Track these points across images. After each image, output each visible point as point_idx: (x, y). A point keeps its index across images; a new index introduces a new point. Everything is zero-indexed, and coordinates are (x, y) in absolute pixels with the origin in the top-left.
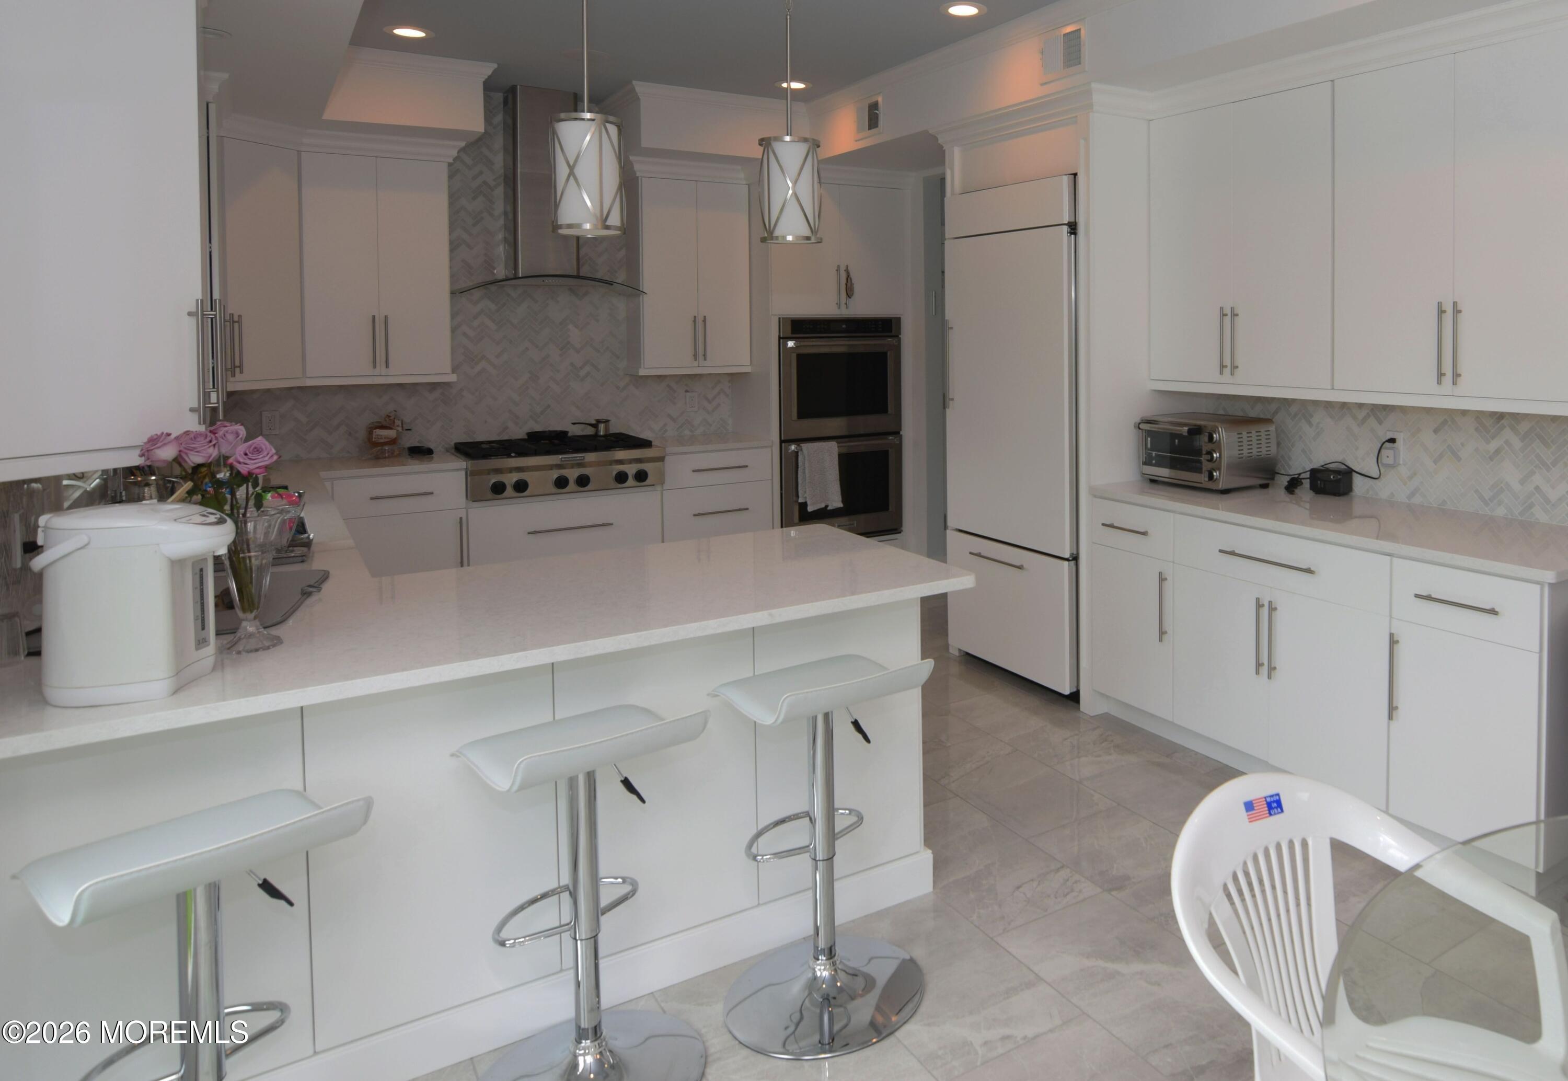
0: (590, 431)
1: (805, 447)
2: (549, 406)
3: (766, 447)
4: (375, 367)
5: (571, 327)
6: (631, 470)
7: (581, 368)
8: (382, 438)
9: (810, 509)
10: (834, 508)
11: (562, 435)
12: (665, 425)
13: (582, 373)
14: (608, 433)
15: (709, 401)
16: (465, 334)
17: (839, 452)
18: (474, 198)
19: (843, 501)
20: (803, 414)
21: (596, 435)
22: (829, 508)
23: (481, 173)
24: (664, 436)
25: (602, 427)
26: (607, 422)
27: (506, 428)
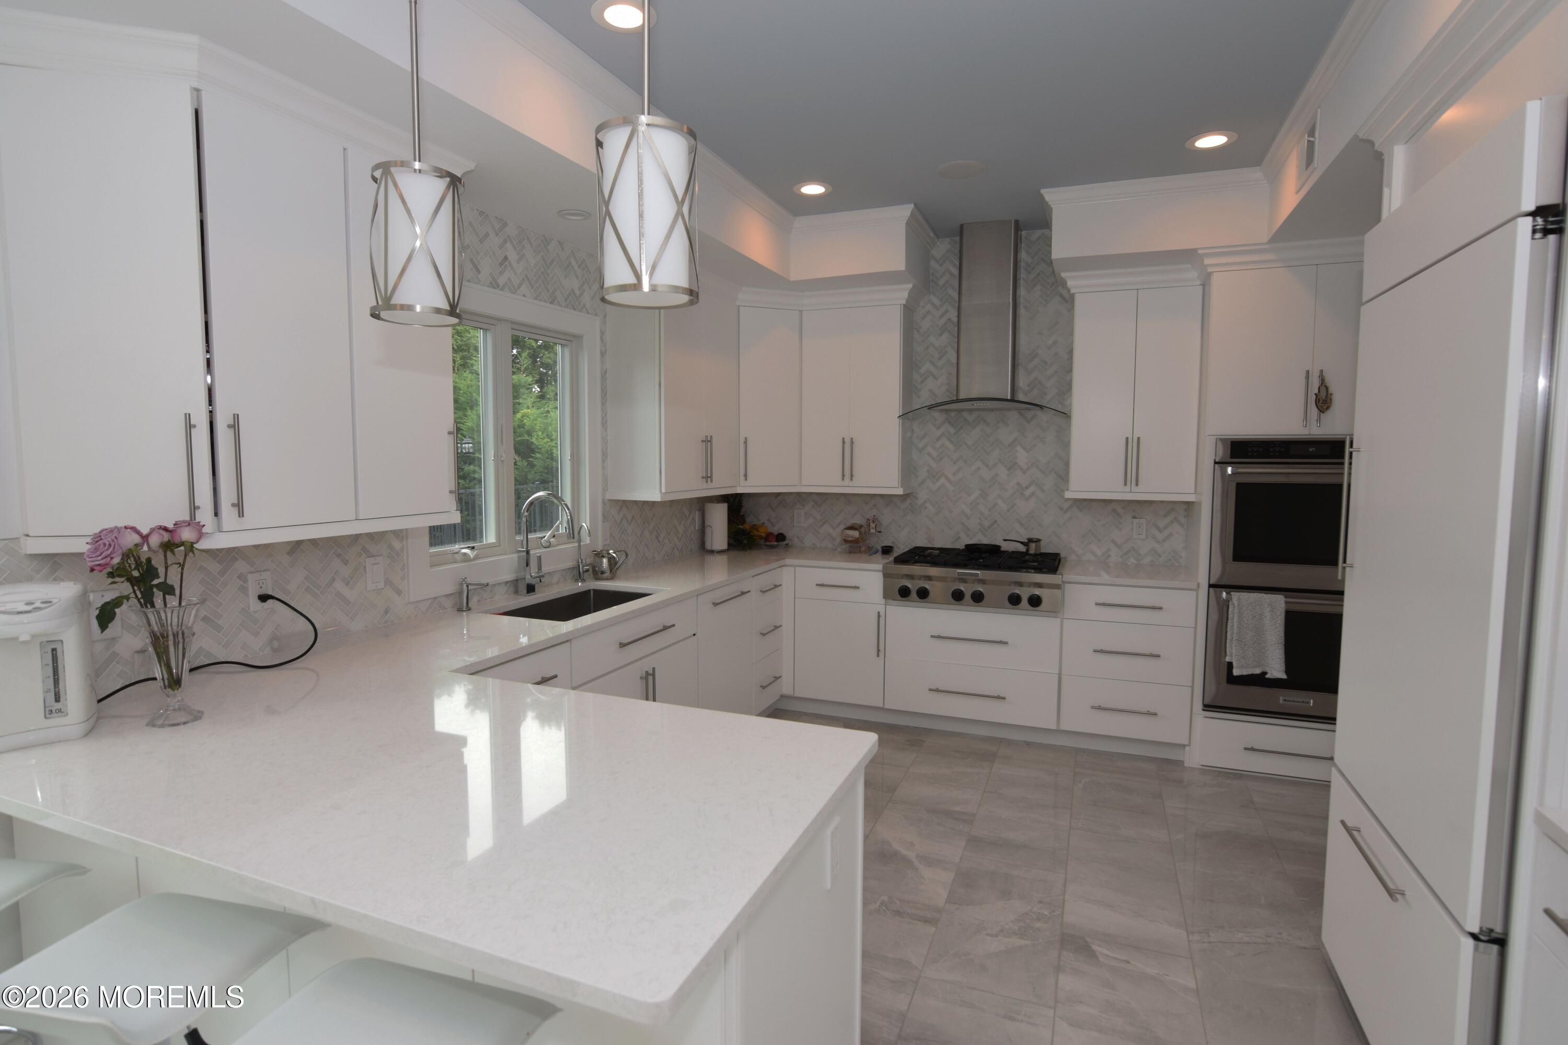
0: (1022, 548)
1: (1236, 596)
2: (996, 521)
3: (1191, 590)
4: (843, 479)
5: (1019, 448)
6: (1025, 593)
7: (1027, 488)
8: (849, 537)
9: (1236, 672)
10: (1273, 677)
11: (994, 550)
12: (1109, 550)
13: (1027, 493)
14: (1038, 553)
15: (1160, 530)
16: (929, 454)
17: (1286, 609)
18: (941, 335)
19: (1287, 671)
20: (1239, 556)
21: (1027, 553)
22: (1267, 676)
23: (947, 311)
24: (1107, 561)
25: (1033, 546)
26: (1038, 541)
27: (959, 538)
